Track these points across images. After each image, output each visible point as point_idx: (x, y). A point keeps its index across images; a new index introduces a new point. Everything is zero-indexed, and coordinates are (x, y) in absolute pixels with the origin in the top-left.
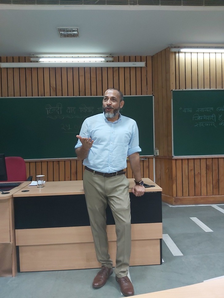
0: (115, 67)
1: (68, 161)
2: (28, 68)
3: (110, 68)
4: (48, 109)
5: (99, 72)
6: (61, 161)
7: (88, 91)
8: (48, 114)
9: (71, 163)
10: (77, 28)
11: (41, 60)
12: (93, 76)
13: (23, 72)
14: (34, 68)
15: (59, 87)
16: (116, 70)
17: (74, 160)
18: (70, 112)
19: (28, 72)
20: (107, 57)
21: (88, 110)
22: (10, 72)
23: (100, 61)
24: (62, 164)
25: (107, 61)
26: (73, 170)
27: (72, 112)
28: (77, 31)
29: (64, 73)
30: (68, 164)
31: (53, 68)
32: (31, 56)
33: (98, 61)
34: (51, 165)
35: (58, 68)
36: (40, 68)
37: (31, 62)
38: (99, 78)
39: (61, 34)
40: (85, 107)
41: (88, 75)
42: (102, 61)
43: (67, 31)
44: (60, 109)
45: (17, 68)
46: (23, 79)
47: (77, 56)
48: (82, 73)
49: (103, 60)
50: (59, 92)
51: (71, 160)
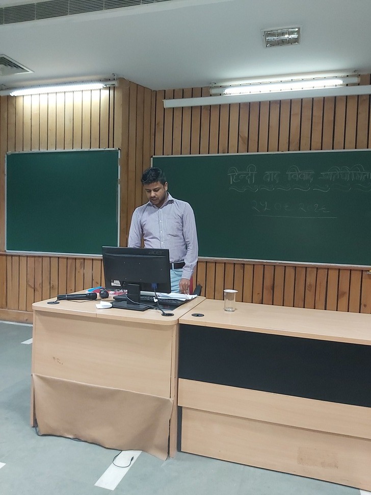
0: (362, 95)
1: (260, 266)
2: (206, 107)
3: (352, 97)
4: (233, 176)
5: (329, 107)
6: (248, 264)
7: (305, 141)
8: (231, 183)
9: (264, 268)
10: (299, 26)
11: (227, 91)
12: (318, 113)
13: (196, 114)
14: (215, 106)
15: (254, 137)
16: (365, 100)
17: (270, 265)
18: (269, 180)
19: (205, 114)
20: (347, 76)
21: (302, 176)
22: (178, 114)
23: (333, 86)
24: (249, 269)
25: (347, 85)
26: (268, 282)
27: (272, 180)
28: (298, 32)
29: (265, 111)
30: (259, 270)
31: (245, 104)
32: (211, 85)
33: (330, 86)
34: (230, 269)
35: (254, 103)
36: (224, 105)
37: (211, 96)
38: (329, 117)
39: (268, 42)
40: (298, 171)
41: (307, 113)
42: (336, 86)
43: (279, 35)
44: (252, 174)
45: (188, 107)
46: (196, 125)
47: (289, 78)
48: (296, 110)
49: (340, 82)
50: (253, 145)
51: (265, 264)
